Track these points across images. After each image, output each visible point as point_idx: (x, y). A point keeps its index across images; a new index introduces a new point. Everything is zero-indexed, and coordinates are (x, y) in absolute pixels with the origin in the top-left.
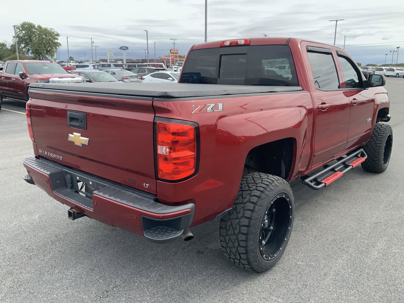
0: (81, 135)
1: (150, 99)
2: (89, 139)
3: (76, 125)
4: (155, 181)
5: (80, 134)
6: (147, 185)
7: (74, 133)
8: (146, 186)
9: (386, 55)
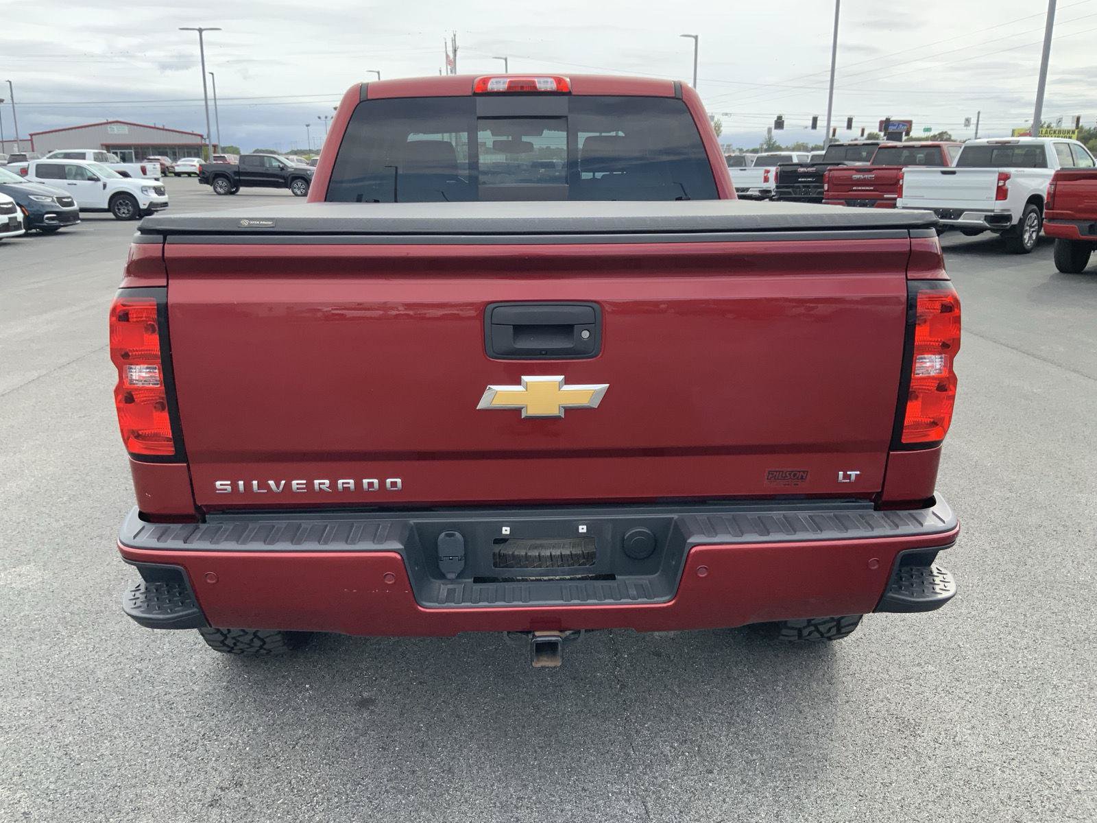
0: (565, 378)
1: (903, 232)
2: (608, 385)
3: (544, 350)
4: (885, 455)
5: (561, 378)
6: (853, 474)
7: (525, 378)
8: (846, 476)
9: (308, 126)
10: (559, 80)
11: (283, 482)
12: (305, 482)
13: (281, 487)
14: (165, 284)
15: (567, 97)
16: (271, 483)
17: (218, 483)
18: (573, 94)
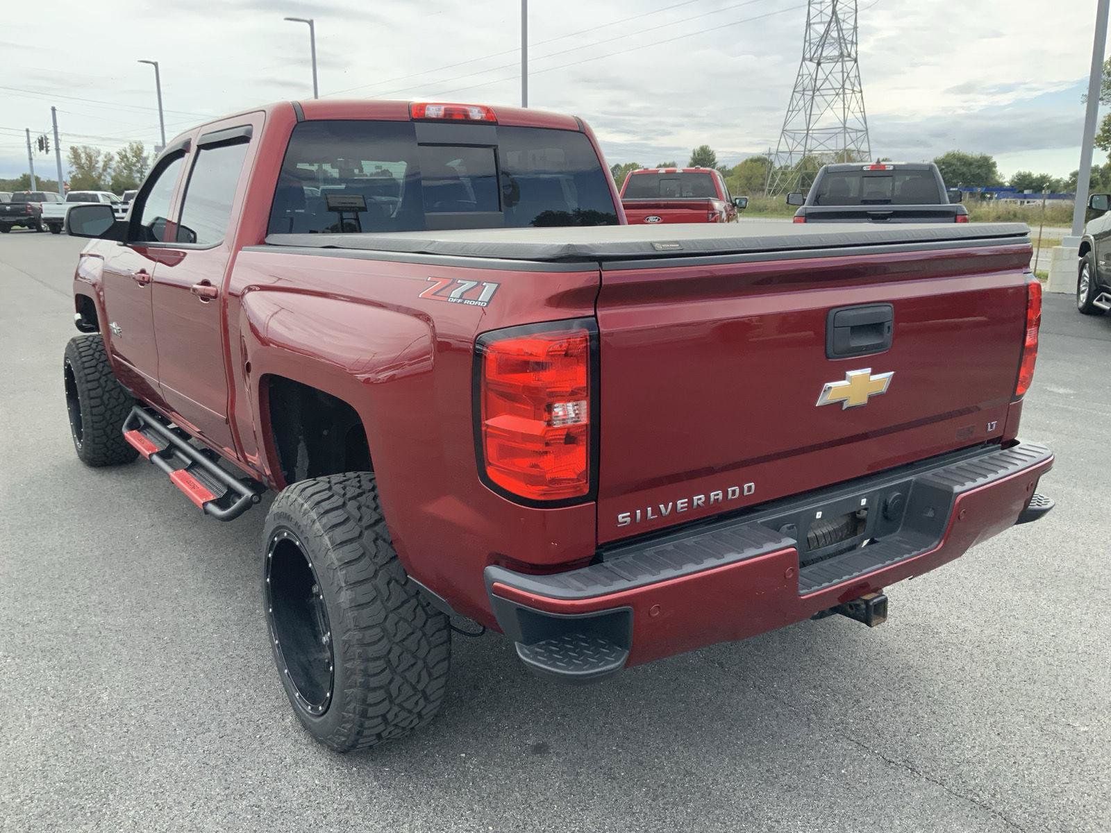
0: (872, 369)
2: (894, 372)
7: (849, 373)
10: (487, 110)
11: (671, 504)
12: (687, 500)
13: (669, 510)
14: (593, 314)
15: (494, 127)
16: (662, 506)
17: (620, 516)
18: (499, 124)
